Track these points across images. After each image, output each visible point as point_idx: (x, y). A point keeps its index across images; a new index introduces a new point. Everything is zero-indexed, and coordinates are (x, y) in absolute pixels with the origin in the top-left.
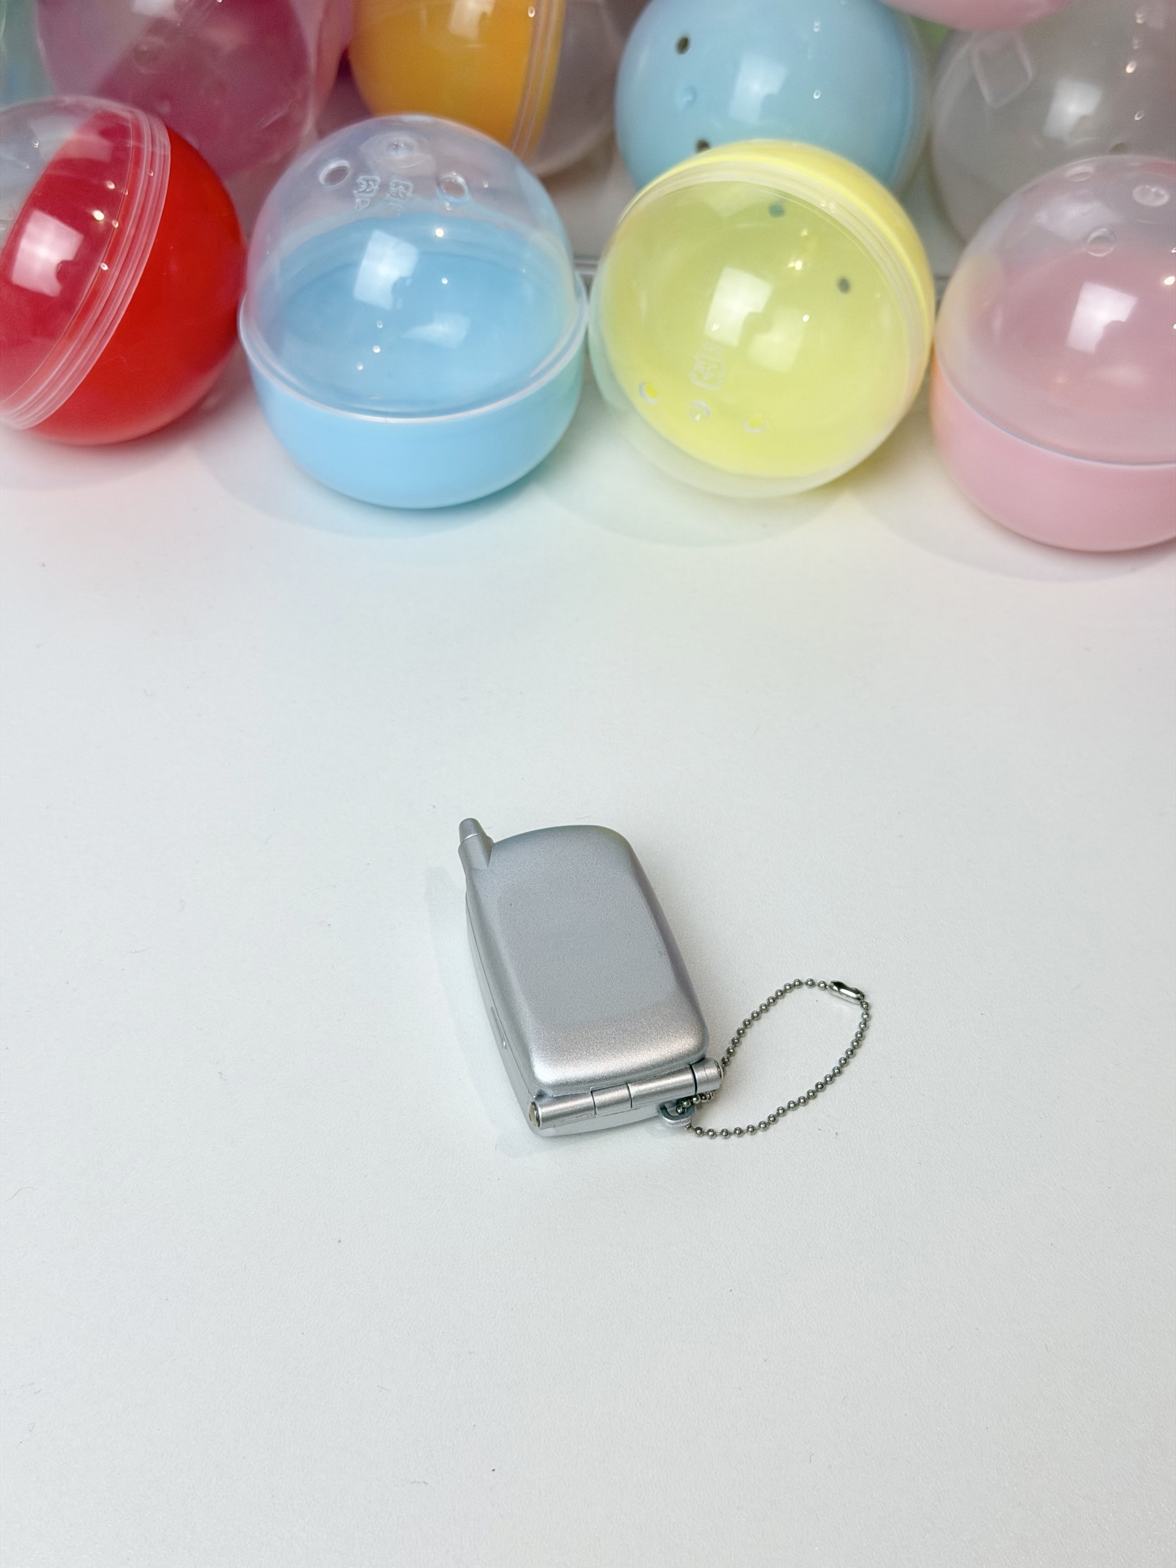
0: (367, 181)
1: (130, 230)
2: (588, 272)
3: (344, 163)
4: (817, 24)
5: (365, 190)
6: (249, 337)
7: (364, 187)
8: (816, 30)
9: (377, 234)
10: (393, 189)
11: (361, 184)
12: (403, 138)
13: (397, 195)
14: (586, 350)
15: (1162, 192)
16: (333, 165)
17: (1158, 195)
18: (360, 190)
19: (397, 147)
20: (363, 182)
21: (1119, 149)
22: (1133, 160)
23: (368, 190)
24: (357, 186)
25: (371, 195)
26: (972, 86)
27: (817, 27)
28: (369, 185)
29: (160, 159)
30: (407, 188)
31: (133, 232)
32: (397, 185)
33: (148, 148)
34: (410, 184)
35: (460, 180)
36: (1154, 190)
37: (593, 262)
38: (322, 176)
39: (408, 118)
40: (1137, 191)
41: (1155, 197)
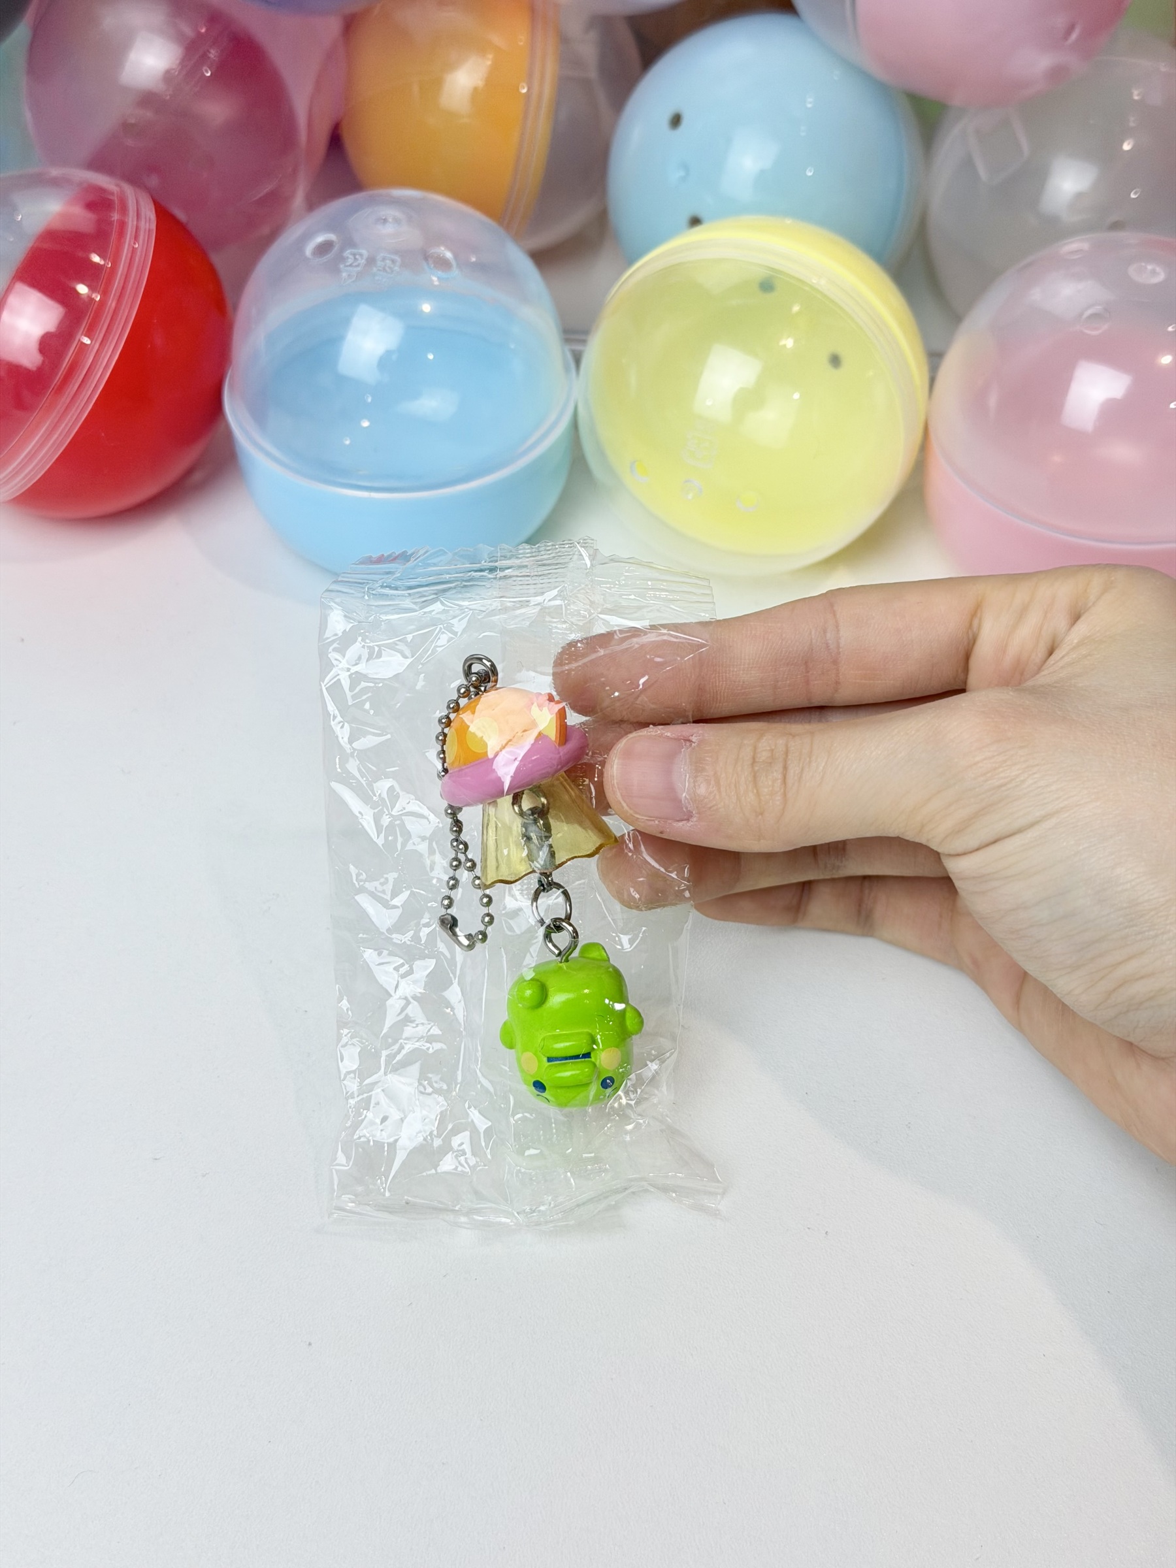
0: (354, 255)
1: (112, 303)
2: (578, 347)
3: (332, 237)
4: (810, 100)
5: (353, 263)
6: (234, 410)
7: (350, 261)
8: (809, 106)
9: (363, 309)
10: (379, 263)
11: (348, 258)
12: (390, 212)
13: (384, 270)
14: (575, 425)
15: (1158, 269)
16: (320, 239)
17: (1154, 272)
18: (348, 264)
19: (385, 221)
20: (351, 257)
21: (1116, 226)
22: (1129, 237)
23: (354, 264)
24: (343, 259)
25: (359, 269)
26: (968, 160)
27: (810, 103)
28: (356, 259)
29: (145, 232)
30: (393, 261)
31: (114, 305)
32: (384, 259)
33: (133, 221)
34: (397, 258)
35: (449, 255)
36: (1150, 267)
37: (583, 337)
38: (309, 249)
39: (398, 192)
40: (1132, 268)
41: (1151, 274)
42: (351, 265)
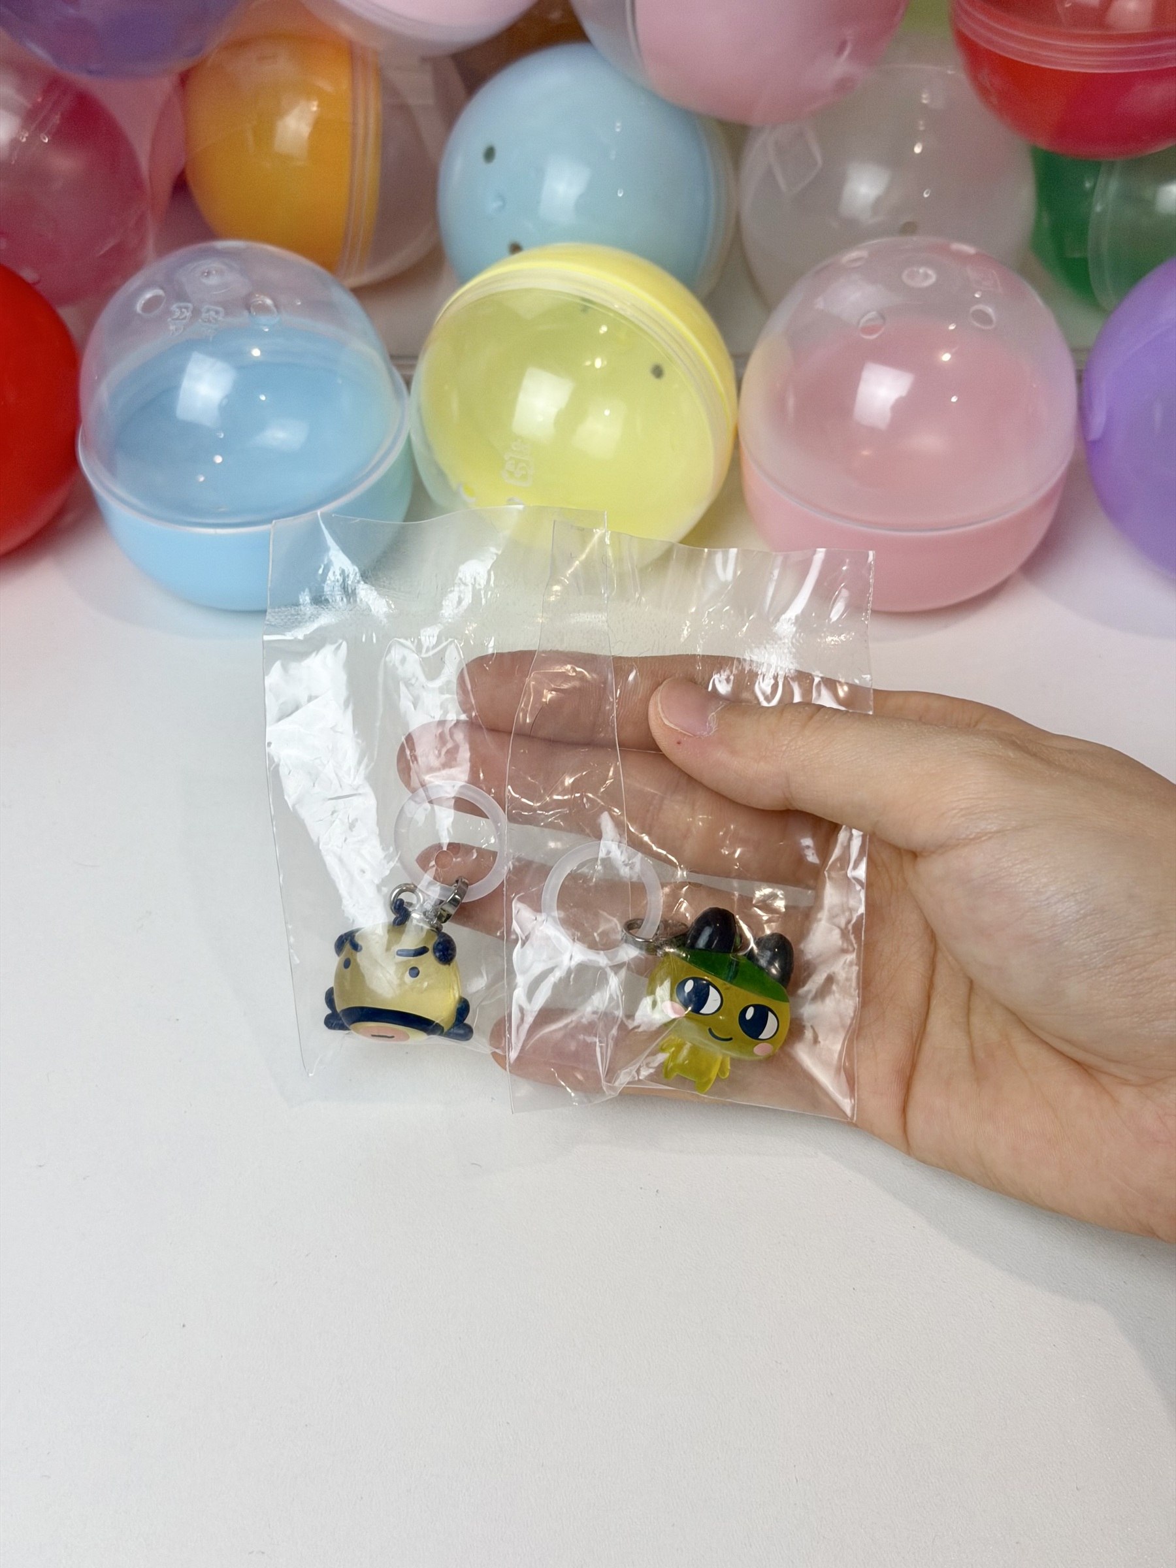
0: (180, 308)
3: (160, 292)
4: (618, 124)
5: (179, 317)
6: (88, 463)
7: (177, 314)
8: (618, 130)
9: (196, 356)
10: (204, 315)
11: (175, 311)
12: (214, 264)
13: (209, 321)
15: (930, 272)
16: (148, 295)
17: (926, 276)
18: (175, 317)
19: (209, 273)
20: (178, 310)
21: (909, 229)
23: (181, 318)
24: (171, 313)
25: (184, 321)
26: (770, 175)
27: (618, 127)
28: (182, 313)
30: (217, 312)
32: (208, 311)
34: (220, 309)
35: (269, 302)
36: (921, 271)
38: (139, 307)
39: (220, 244)
40: (906, 272)
41: (926, 277)
42: (177, 319)
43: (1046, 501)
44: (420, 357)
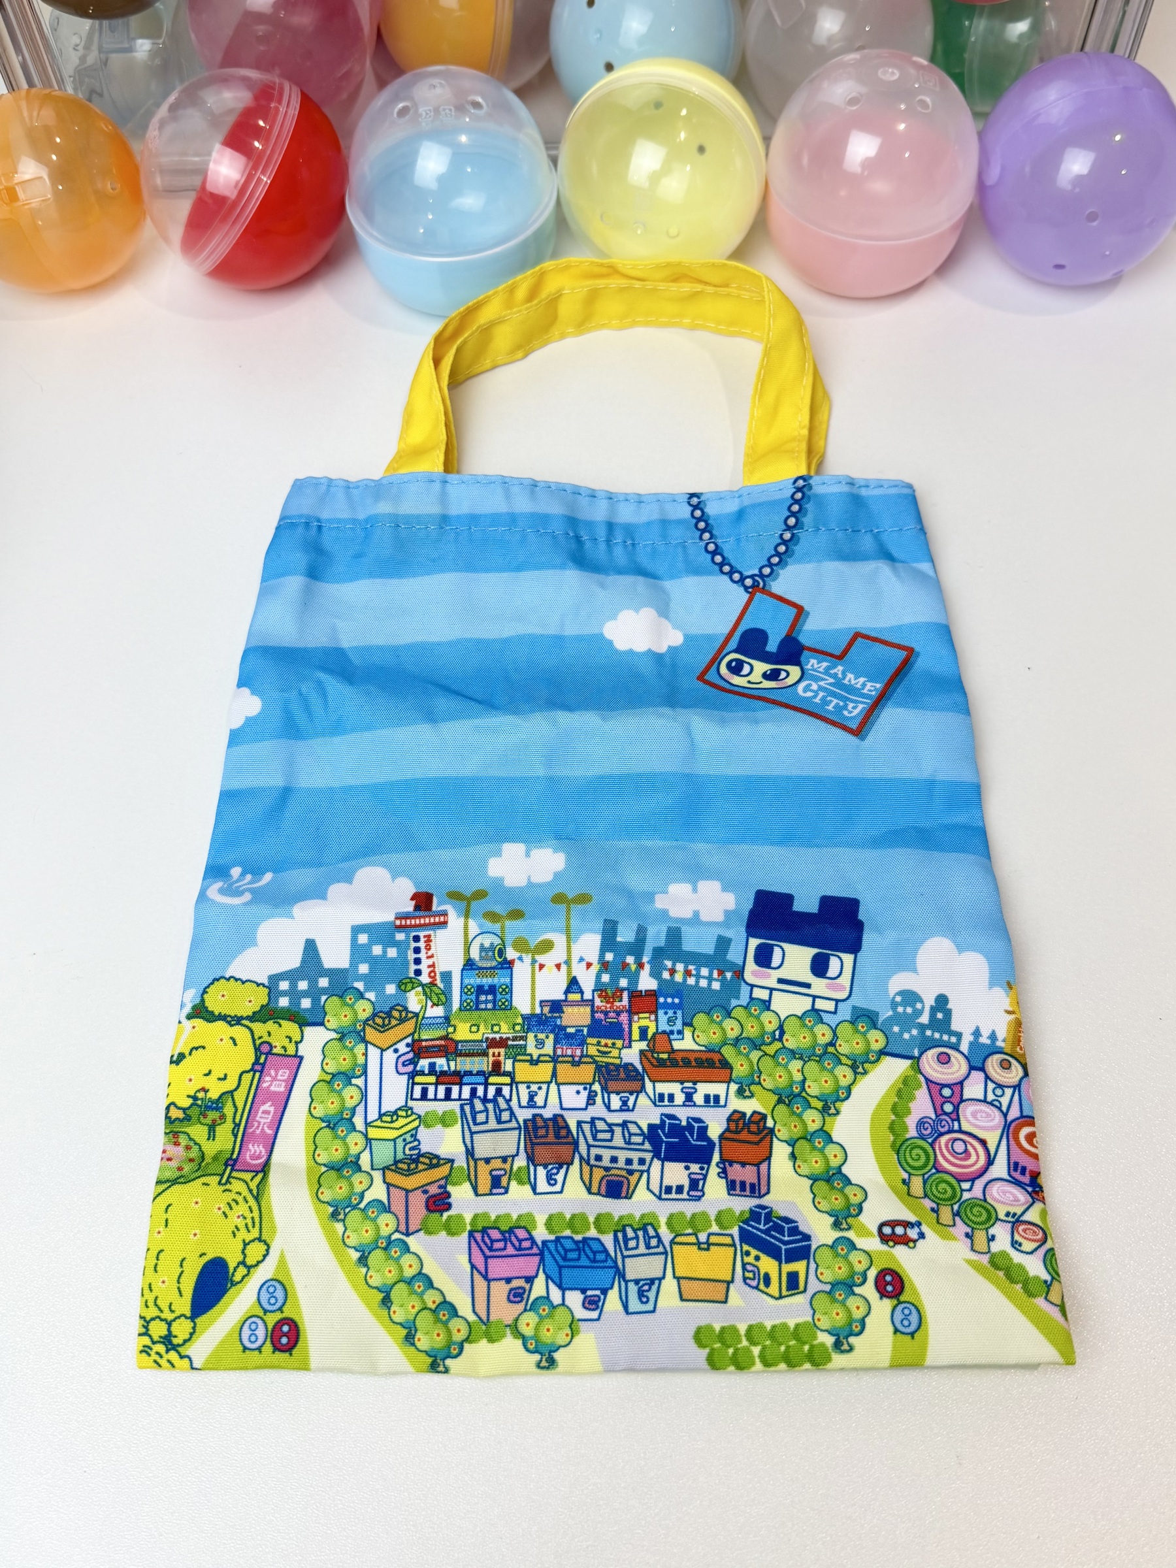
0: (425, 111)
1: (271, 149)
2: (553, 152)
3: (407, 103)
6: (353, 213)
9: (426, 143)
10: (442, 113)
11: (422, 113)
12: (436, 78)
13: (446, 117)
14: (558, 203)
15: (895, 71)
16: (400, 106)
17: (893, 73)
18: (423, 117)
22: (874, 53)
23: (427, 117)
24: (419, 115)
25: (430, 119)
26: (769, 14)
28: (427, 114)
30: (450, 110)
32: (444, 110)
34: (452, 108)
35: (480, 100)
36: (890, 70)
37: (556, 145)
38: (393, 113)
40: (880, 72)
41: (891, 74)
43: (954, 227)
44: (563, 141)
